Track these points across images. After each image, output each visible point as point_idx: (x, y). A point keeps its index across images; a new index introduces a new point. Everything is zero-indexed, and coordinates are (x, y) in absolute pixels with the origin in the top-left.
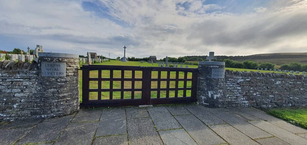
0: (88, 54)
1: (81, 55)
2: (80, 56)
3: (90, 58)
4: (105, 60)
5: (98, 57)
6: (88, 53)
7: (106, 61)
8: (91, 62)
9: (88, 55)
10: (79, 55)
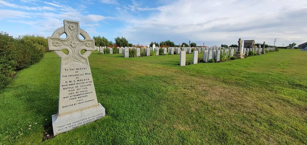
0: (240, 42)
1: (224, 44)
2: (222, 46)
3: (243, 48)
4: (268, 49)
5: (258, 45)
6: (240, 39)
7: (270, 51)
8: (244, 54)
9: (239, 44)
10: (222, 44)
